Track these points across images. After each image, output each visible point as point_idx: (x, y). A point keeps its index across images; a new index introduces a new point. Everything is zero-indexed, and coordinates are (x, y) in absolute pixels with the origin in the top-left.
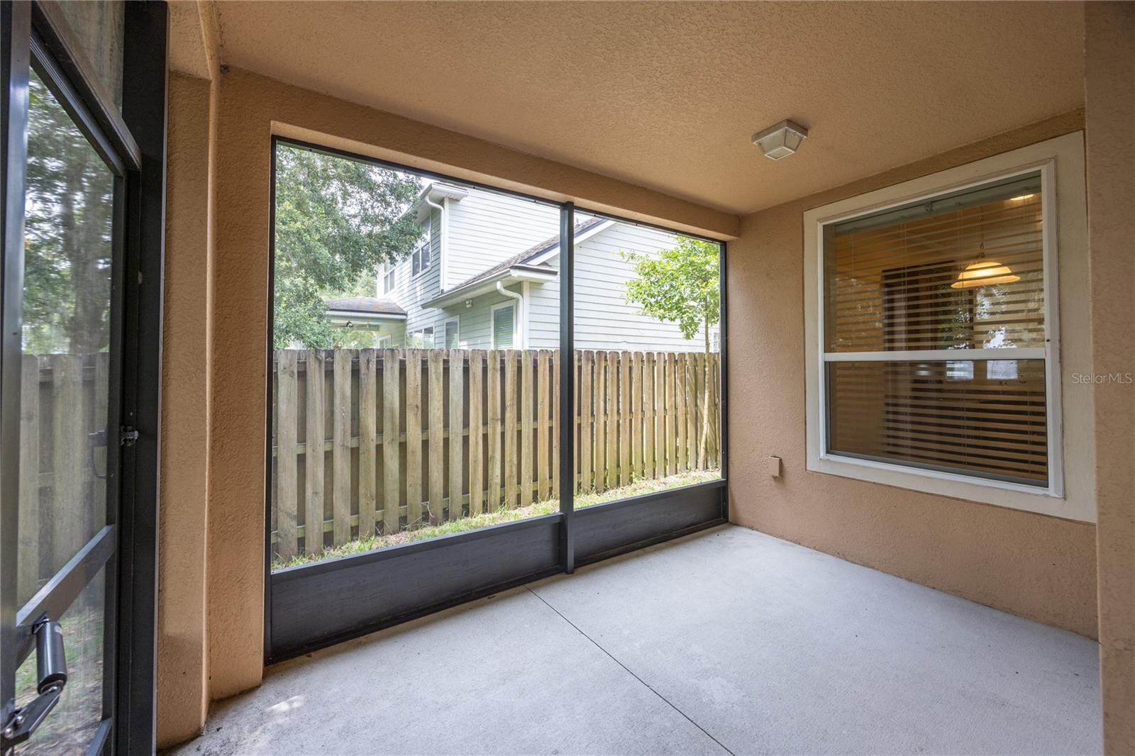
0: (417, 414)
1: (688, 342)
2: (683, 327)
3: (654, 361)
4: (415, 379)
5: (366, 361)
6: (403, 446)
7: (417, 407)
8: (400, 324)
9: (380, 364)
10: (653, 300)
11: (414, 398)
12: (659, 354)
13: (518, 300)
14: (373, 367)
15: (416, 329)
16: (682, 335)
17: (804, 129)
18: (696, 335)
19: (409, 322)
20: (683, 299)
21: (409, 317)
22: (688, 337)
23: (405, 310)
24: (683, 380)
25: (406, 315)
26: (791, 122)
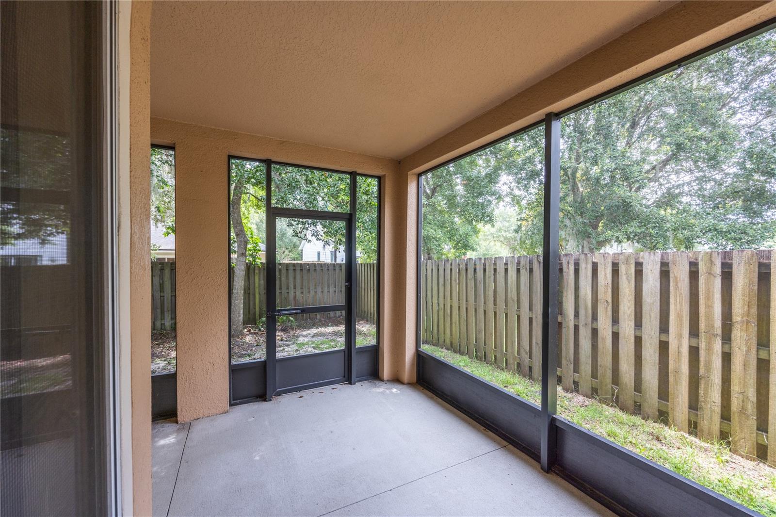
0: (607, 308)
4: (606, 278)
5: (567, 263)
6: (595, 332)
7: (607, 302)
9: (577, 264)
11: (605, 293)
14: (572, 267)
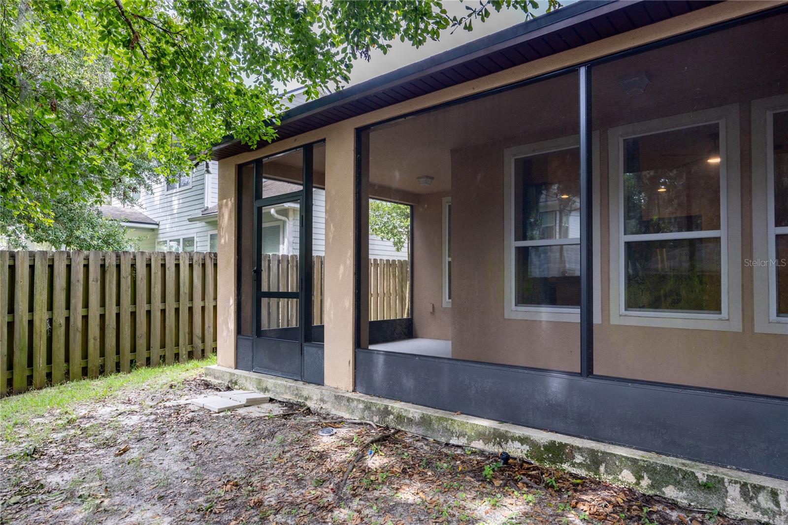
1: (398, 253)
2: (395, 244)
3: (378, 264)
8: (151, 233)
10: (377, 227)
12: (381, 260)
13: (284, 222)
15: (171, 239)
16: (395, 248)
17: (432, 178)
18: (403, 249)
19: (160, 232)
20: (395, 227)
21: (161, 227)
22: (398, 250)
23: (157, 220)
24: (394, 276)
25: (158, 225)
26: (427, 177)
